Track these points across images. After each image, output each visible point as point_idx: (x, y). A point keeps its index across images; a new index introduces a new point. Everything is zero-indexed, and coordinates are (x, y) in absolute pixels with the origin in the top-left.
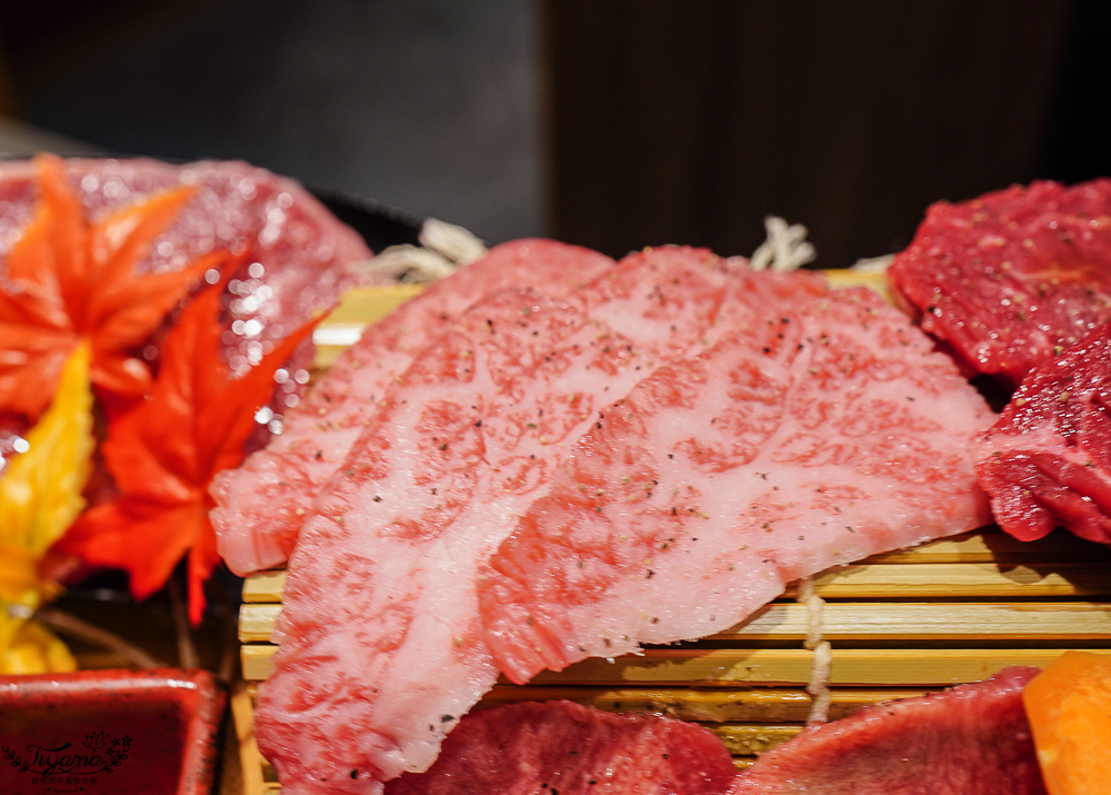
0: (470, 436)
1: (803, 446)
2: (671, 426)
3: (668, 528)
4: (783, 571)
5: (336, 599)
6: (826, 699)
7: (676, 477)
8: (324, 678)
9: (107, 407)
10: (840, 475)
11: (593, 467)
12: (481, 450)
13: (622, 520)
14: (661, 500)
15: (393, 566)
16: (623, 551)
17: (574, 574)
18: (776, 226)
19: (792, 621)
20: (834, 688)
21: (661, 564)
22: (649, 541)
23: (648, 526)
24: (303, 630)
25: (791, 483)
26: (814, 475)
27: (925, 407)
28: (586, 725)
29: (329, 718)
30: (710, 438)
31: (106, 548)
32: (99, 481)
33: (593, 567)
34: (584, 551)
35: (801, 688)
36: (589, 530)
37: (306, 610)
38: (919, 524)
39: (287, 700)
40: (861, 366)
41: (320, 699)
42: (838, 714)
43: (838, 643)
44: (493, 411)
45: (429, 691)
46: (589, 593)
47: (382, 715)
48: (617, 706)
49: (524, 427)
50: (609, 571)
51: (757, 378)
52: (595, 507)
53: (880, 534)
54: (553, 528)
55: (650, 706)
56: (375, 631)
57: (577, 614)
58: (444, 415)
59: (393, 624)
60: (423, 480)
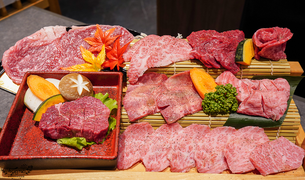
0: (146, 50)
1: (176, 52)
2: (164, 50)
3: (163, 58)
4: (172, 61)
5: (135, 63)
6: (175, 72)
7: (164, 54)
8: (133, 69)
9: (107, 51)
10: (179, 55)
11: (157, 53)
12: (147, 52)
13: (159, 57)
14: (163, 56)
15: (140, 60)
16: (159, 59)
17: (155, 61)
18: (179, 34)
19: (173, 66)
20: (176, 71)
21: (162, 60)
22: (161, 59)
23: (161, 58)
24: (132, 65)
25: (174, 55)
26: (176, 55)
27: (187, 50)
28: (155, 74)
29: (134, 72)
30: (167, 51)
31: (107, 65)
32: (107, 58)
33: (156, 60)
34: (156, 59)
35: (173, 71)
36: (156, 57)
37: (132, 64)
38: (185, 59)
39: (130, 71)
40: (182, 46)
41: (133, 71)
42: (176, 73)
43: (176, 68)
44: (148, 49)
45: (142, 70)
46: (156, 62)
47: (138, 71)
48: (158, 73)
49: (151, 50)
50: (158, 61)
51: (172, 47)
52: (157, 56)
53: (181, 59)
54: (153, 57)
55: (161, 73)
56: (138, 65)
57: (155, 64)
58: (144, 49)
59: (140, 65)
60: (142, 54)
